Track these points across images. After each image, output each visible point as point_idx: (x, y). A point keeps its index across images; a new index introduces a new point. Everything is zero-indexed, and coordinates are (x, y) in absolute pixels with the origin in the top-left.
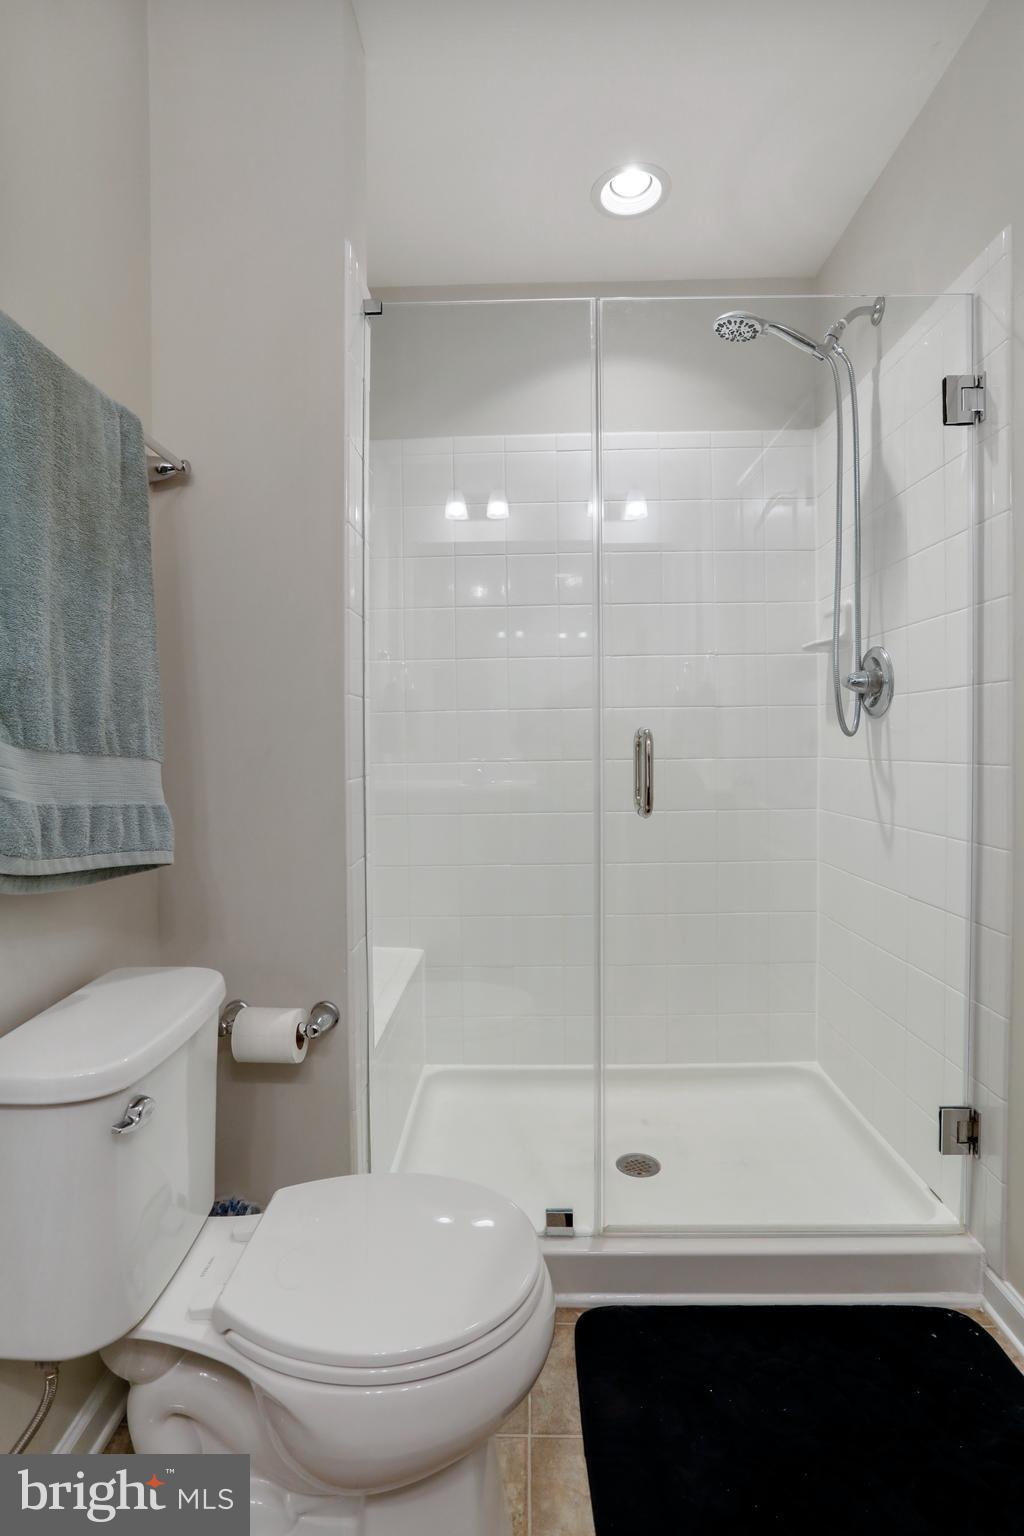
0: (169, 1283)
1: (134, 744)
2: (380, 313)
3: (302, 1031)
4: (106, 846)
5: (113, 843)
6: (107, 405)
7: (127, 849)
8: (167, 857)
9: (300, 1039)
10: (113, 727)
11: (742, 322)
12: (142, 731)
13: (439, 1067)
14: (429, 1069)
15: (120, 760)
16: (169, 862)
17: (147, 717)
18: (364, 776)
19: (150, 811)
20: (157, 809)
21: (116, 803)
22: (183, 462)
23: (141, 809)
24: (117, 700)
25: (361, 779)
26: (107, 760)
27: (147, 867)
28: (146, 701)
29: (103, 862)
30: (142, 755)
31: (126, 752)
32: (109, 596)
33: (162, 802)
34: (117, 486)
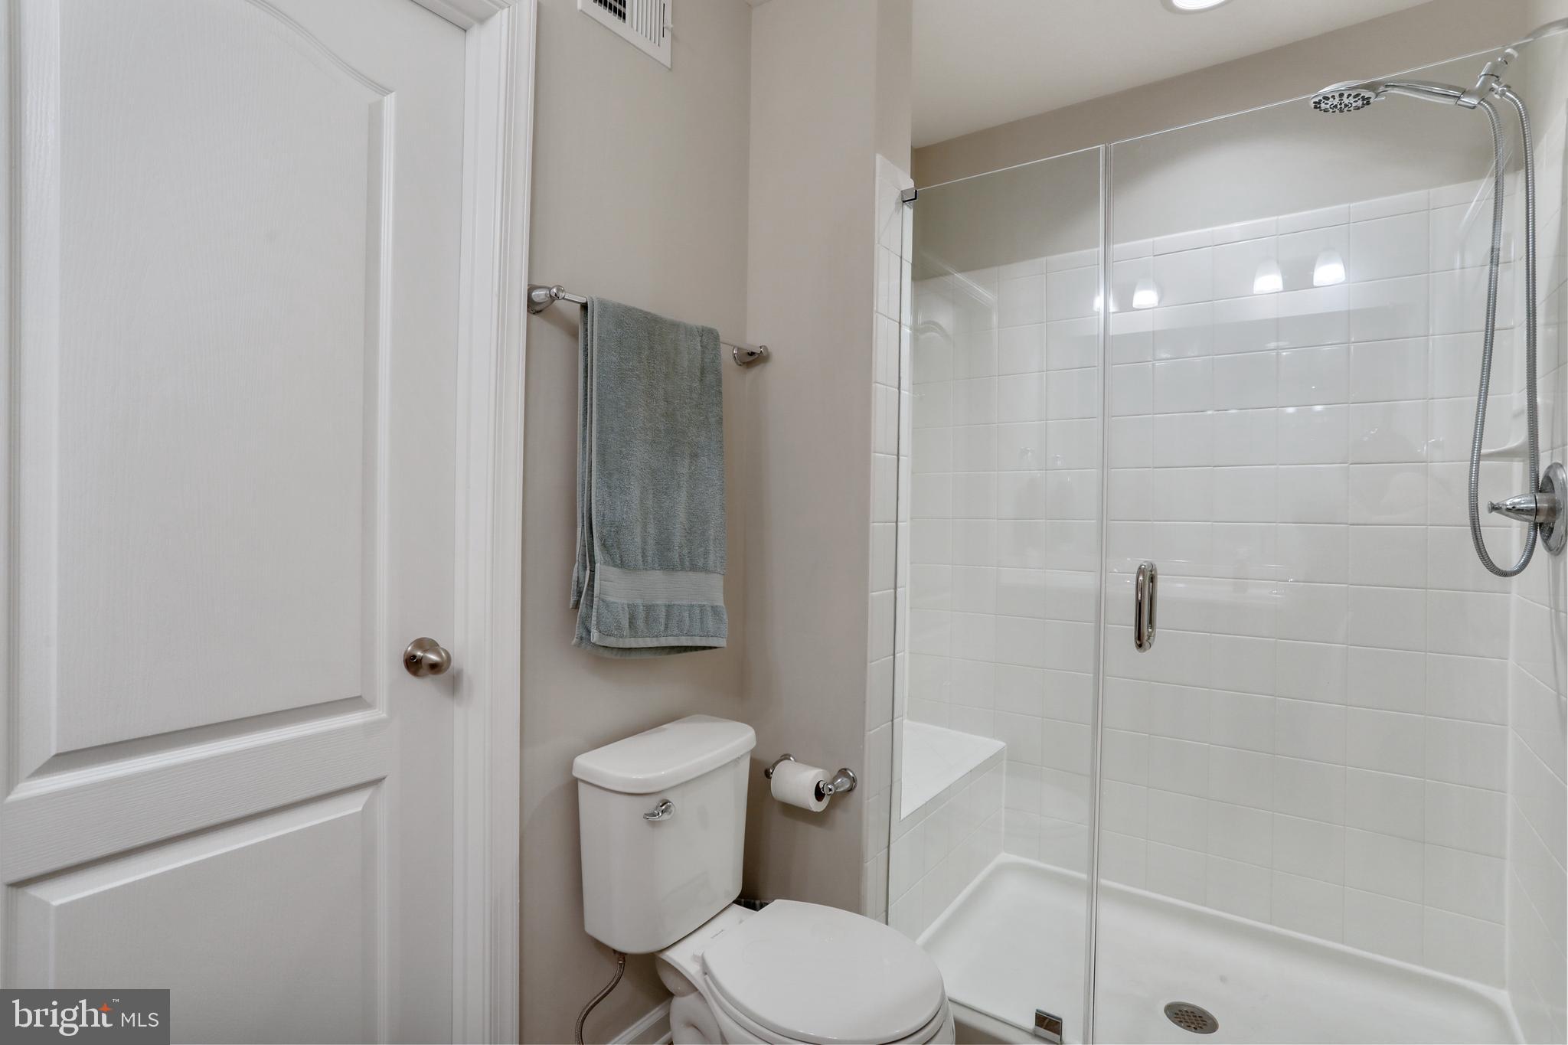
0: (691, 934)
1: (700, 563)
2: (915, 199)
3: (821, 786)
4: (676, 632)
5: (681, 631)
6: (689, 331)
7: (689, 634)
8: (721, 642)
9: (819, 794)
10: (685, 551)
11: (1341, 95)
12: (706, 553)
13: (1013, 858)
14: (1005, 857)
15: (690, 573)
16: (722, 646)
17: (711, 543)
18: (895, 588)
19: (709, 609)
20: (715, 609)
21: (684, 602)
22: (761, 347)
23: (702, 608)
24: (690, 532)
25: (893, 591)
26: (680, 573)
27: (704, 648)
28: (712, 532)
29: (672, 642)
30: (705, 569)
31: (694, 568)
32: (687, 462)
33: (720, 602)
34: (696, 384)
